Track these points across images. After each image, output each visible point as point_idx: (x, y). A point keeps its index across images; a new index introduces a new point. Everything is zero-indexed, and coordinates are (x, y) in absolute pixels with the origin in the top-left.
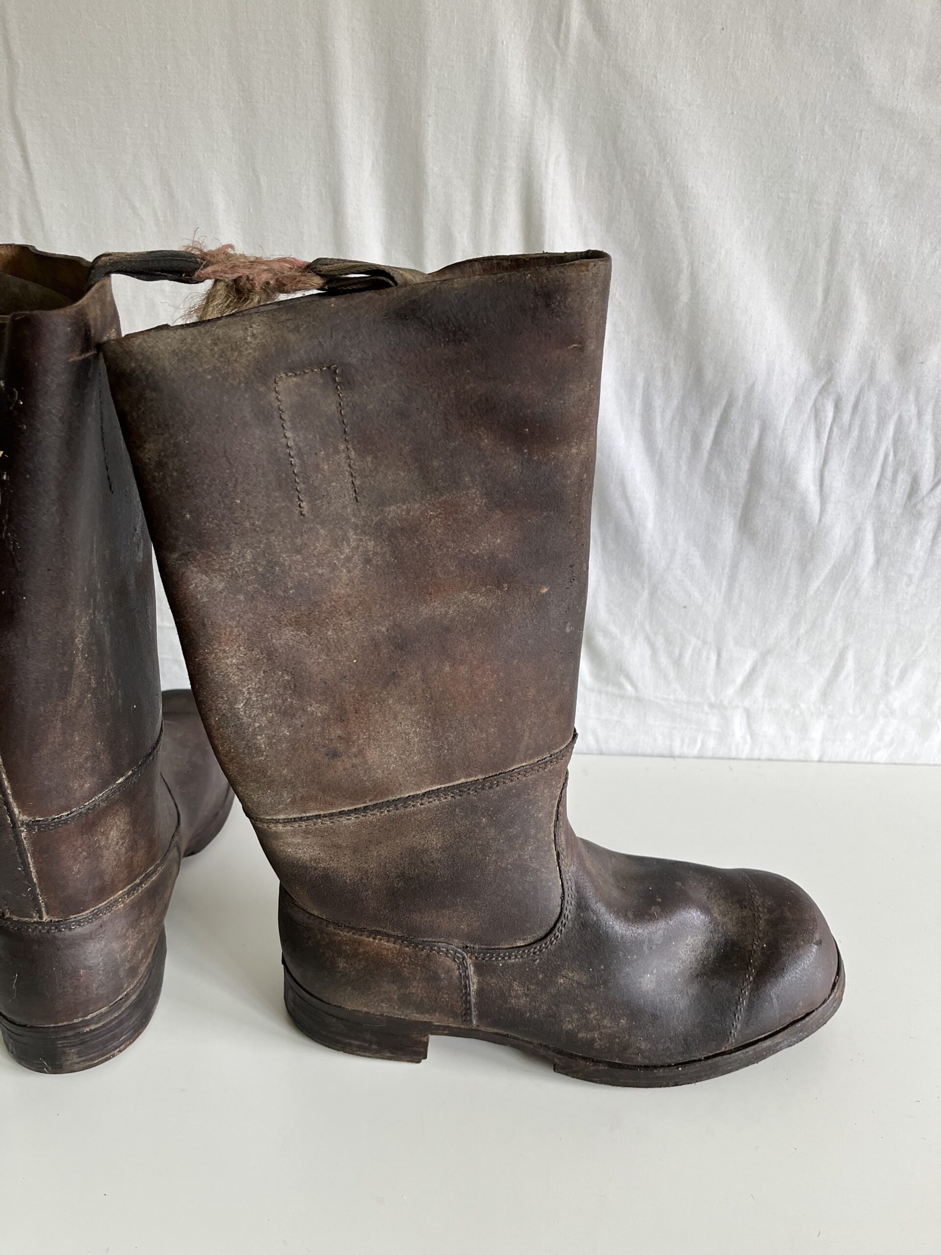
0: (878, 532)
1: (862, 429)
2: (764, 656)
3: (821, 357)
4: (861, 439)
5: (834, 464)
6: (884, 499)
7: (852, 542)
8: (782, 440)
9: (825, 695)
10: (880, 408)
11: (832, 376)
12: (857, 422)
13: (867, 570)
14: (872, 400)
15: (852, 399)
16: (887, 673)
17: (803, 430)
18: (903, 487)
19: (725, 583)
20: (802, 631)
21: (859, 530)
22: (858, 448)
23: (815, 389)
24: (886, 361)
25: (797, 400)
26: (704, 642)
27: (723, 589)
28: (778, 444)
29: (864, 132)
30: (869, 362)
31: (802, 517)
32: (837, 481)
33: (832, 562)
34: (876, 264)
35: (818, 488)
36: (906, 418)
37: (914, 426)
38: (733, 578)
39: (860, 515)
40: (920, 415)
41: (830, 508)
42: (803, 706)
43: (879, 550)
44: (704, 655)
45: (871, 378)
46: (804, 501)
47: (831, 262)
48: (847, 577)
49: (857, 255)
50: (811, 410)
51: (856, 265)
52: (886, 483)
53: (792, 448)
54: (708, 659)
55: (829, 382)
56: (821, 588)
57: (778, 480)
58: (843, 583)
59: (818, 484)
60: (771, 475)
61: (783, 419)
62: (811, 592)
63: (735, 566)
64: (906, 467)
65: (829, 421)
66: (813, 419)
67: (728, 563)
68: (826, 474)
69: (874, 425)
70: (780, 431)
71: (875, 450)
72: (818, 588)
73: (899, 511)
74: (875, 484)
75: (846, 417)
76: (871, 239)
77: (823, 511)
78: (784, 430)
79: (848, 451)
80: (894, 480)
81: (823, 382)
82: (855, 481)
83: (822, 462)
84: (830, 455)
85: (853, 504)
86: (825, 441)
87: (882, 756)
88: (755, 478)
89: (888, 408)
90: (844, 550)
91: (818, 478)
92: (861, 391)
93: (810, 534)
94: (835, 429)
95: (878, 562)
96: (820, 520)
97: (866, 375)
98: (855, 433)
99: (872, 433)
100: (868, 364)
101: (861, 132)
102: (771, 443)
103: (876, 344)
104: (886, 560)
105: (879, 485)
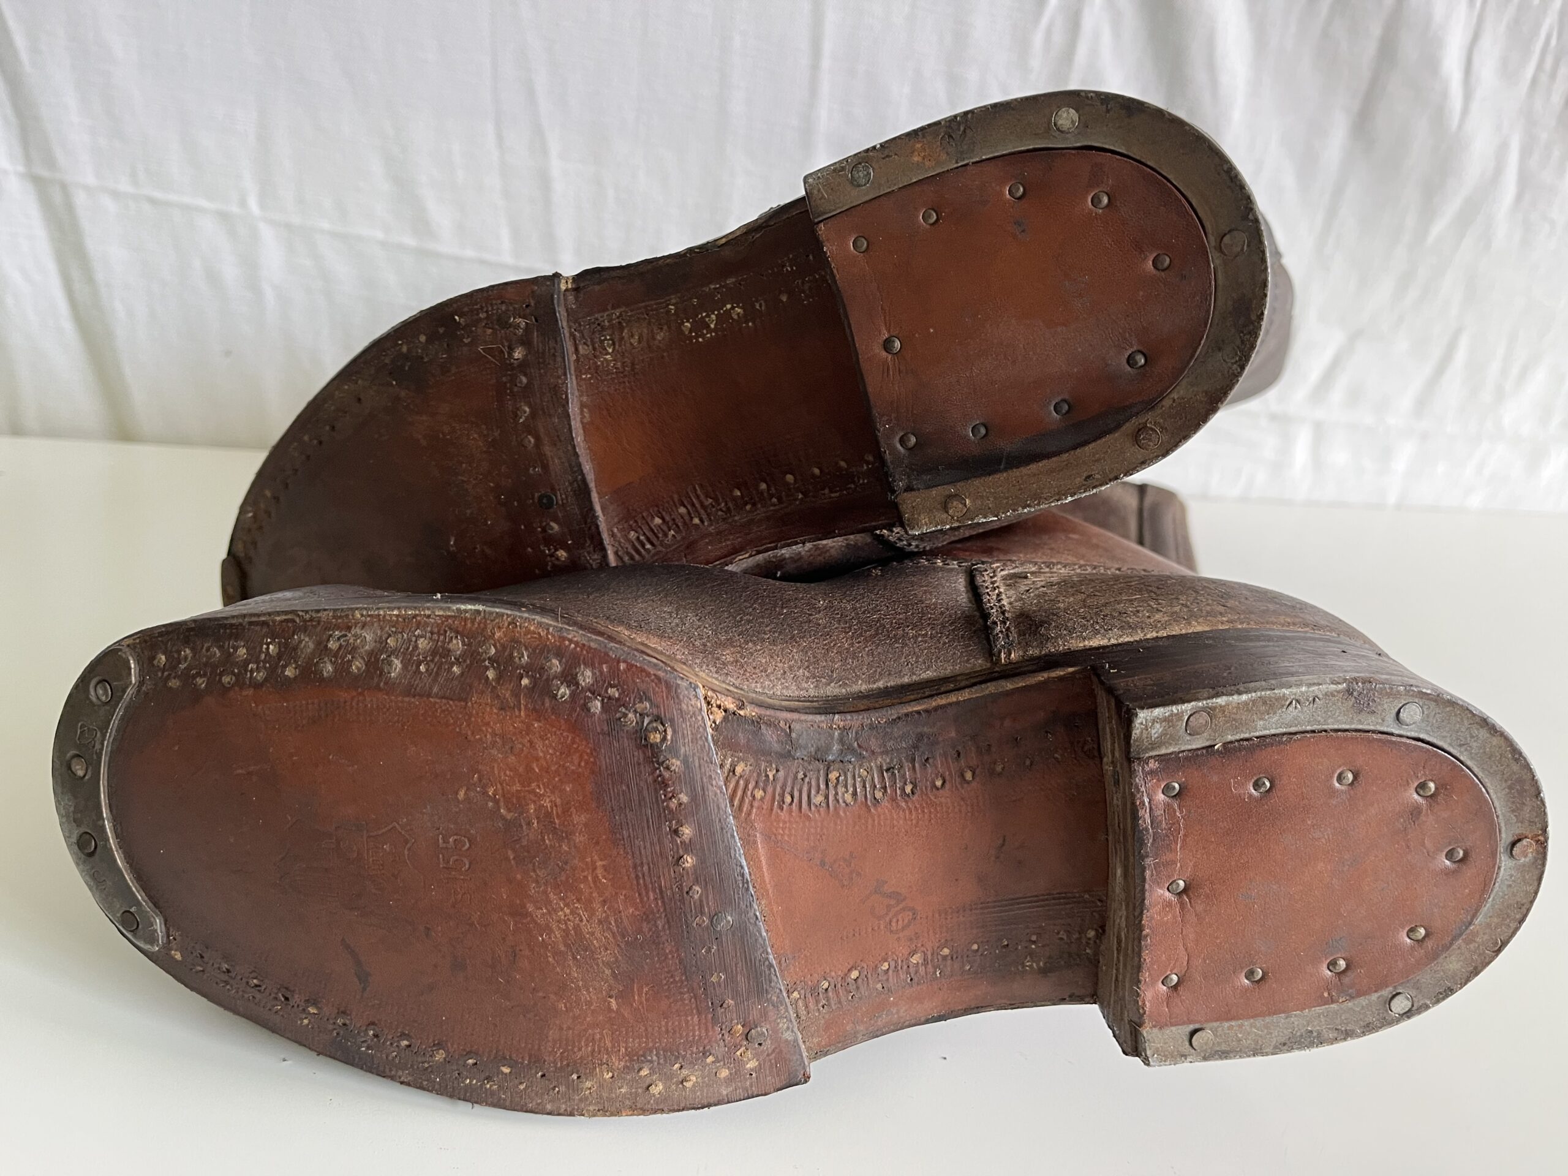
0: (1526, 152)
2: (1355, 336)
4: (1520, 9)
6: (1538, 103)
7: (1492, 166)
9: (1422, 404)
13: (1505, 208)
16: (1504, 370)
19: (1319, 220)
20: (1408, 302)
22: (1517, 21)
27: (1316, 229)
31: (1439, 114)
32: (1487, 66)
33: (1466, 193)
35: (1463, 74)
39: (1507, 124)
41: (1474, 109)
42: (1390, 420)
43: (1525, 180)
46: (1445, 94)
48: (1480, 218)
52: (1544, 78)
56: (1443, 235)
57: (1416, 56)
58: (1470, 230)
59: (1462, 71)
60: (1410, 49)
62: (1430, 240)
63: (1338, 192)
67: (1329, 187)
68: (1476, 53)
71: (1537, 27)
72: (1442, 232)
73: (1553, 122)
74: (1530, 78)
77: (1465, 111)
79: (1505, 23)
80: (1552, 77)
82: (1508, 72)
83: (1473, 36)
84: (1483, 27)
85: (1502, 106)
87: (1475, 501)
88: (1387, 51)
90: (1483, 175)
91: (1465, 59)
93: (1444, 147)
95: (1519, 197)
96: (1460, 123)
104: (1528, 195)
105: (1534, 81)
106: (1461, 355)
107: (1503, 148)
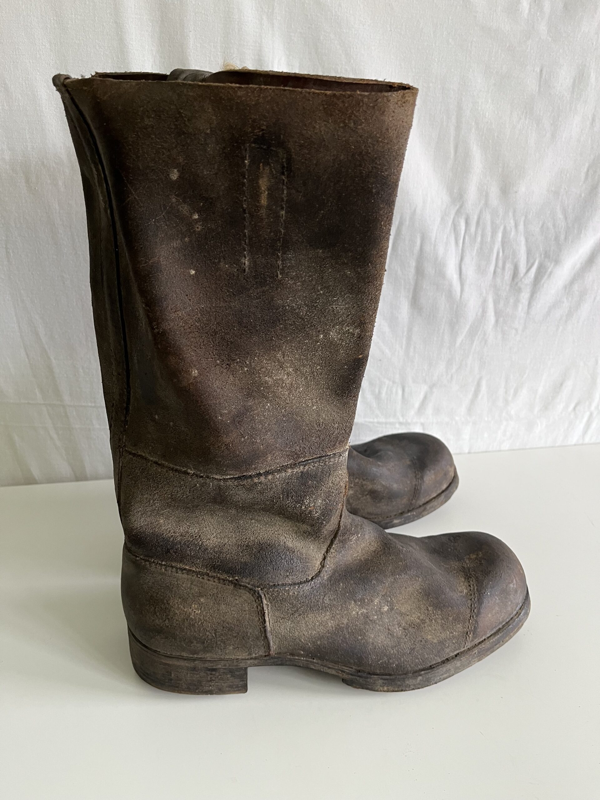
0: (496, 303)
1: (483, 236)
2: (432, 387)
3: (455, 191)
4: (482, 243)
5: (467, 260)
6: (499, 280)
7: (481, 310)
8: (435, 246)
9: (470, 410)
10: (493, 223)
11: (463, 202)
12: (480, 232)
13: (491, 327)
14: (487, 217)
15: (476, 217)
16: (506, 392)
17: (447, 238)
18: (509, 273)
19: (404, 342)
20: (454, 370)
21: (485, 302)
22: (481, 248)
23: (453, 212)
24: (494, 191)
25: (442, 219)
26: (394, 382)
27: (404, 347)
28: (432, 248)
29: (473, 43)
30: (484, 193)
31: (450, 294)
32: (470, 270)
33: (470, 323)
34: (485, 129)
35: (458, 276)
36: (508, 228)
37: (513, 233)
38: (409, 339)
39: (484, 292)
40: (516, 226)
41: (466, 288)
42: (457, 418)
43: (498, 314)
44: (394, 390)
45: (486, 204)
46: (451, 285)
47: (458, 128)
48: (479, 332)
49: (473, 124)
50: (451, 225)
51: (473, 130)
52: (499, 270)
53: (441, 251)
54: (397, 392)
55: (461, 207)
56: (464, 341)
57: (434, 272)
58: (477, 338)
59: (458, 273)
60: (429, 269)
61: (435, 232)
62: (458, 344)
63: (410, 330)
64: (510, 260)
65: (463, 232)
66: (453, 231)
67: (405, 329)
68: (463, 266)
69: (490, 233)
70: (433, 239)
71: (491, 250)
72: (462, 341)
73: (508, 288)
74: (492, 271)
75: (473, 229)
76: (481, 113)
77: (462, 290)
78: (436, 239)
79: (475, 251)
80: (504, 268)
81: (458, 207)
82: (481, 270)
83: (460, 258)
84: (465, 254)
85: (481, 285)
86: (461, 245)
87: (506, 446)
88: (420, 271)
89: (498, 222)
90: (477, 315)
91: (458, 269)
92: (481, 212)
93: (455, 306)
94: (467, 237)
95: (497, 321)
96: (461, 296)
97: (483, 202)
98: (479, 239)
99: (489, 239)
100: (484, 194)
101: (472, 42)
102: (428, 248)
103: (488, 181)
104: (501, 320)
105: (495, 272)
106: (484, 388)
107: (484, 302)
